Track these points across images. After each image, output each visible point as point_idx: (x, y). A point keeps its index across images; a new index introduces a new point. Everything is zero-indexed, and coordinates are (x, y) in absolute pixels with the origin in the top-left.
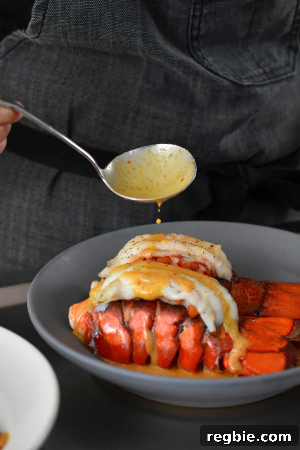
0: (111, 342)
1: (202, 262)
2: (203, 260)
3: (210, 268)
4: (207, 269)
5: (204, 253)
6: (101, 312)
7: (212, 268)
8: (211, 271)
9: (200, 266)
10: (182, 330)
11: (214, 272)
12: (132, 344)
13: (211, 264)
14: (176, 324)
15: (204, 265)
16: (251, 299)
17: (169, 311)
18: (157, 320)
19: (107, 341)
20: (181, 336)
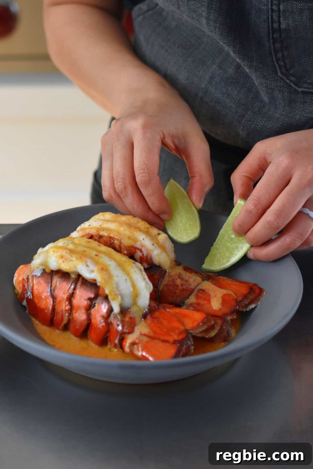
0: (38, 305)
1: (139, 247)
2: (140, 245)
3: (145, 254)
4: (143, 255)
5: (143, 239)
6: (36, 276)
7: (147, 255)
8: (147, 257)
9: (137, 251)
10: (94, 306)
11: (149, 259)
12: (54, 309)
13: (147, 250)
14: (90, 299)
15: (141, 251)
16: (181, 290)
17: (87, 286)
18: (76, 292)
19: (35, 303)
20: (93, 311)
